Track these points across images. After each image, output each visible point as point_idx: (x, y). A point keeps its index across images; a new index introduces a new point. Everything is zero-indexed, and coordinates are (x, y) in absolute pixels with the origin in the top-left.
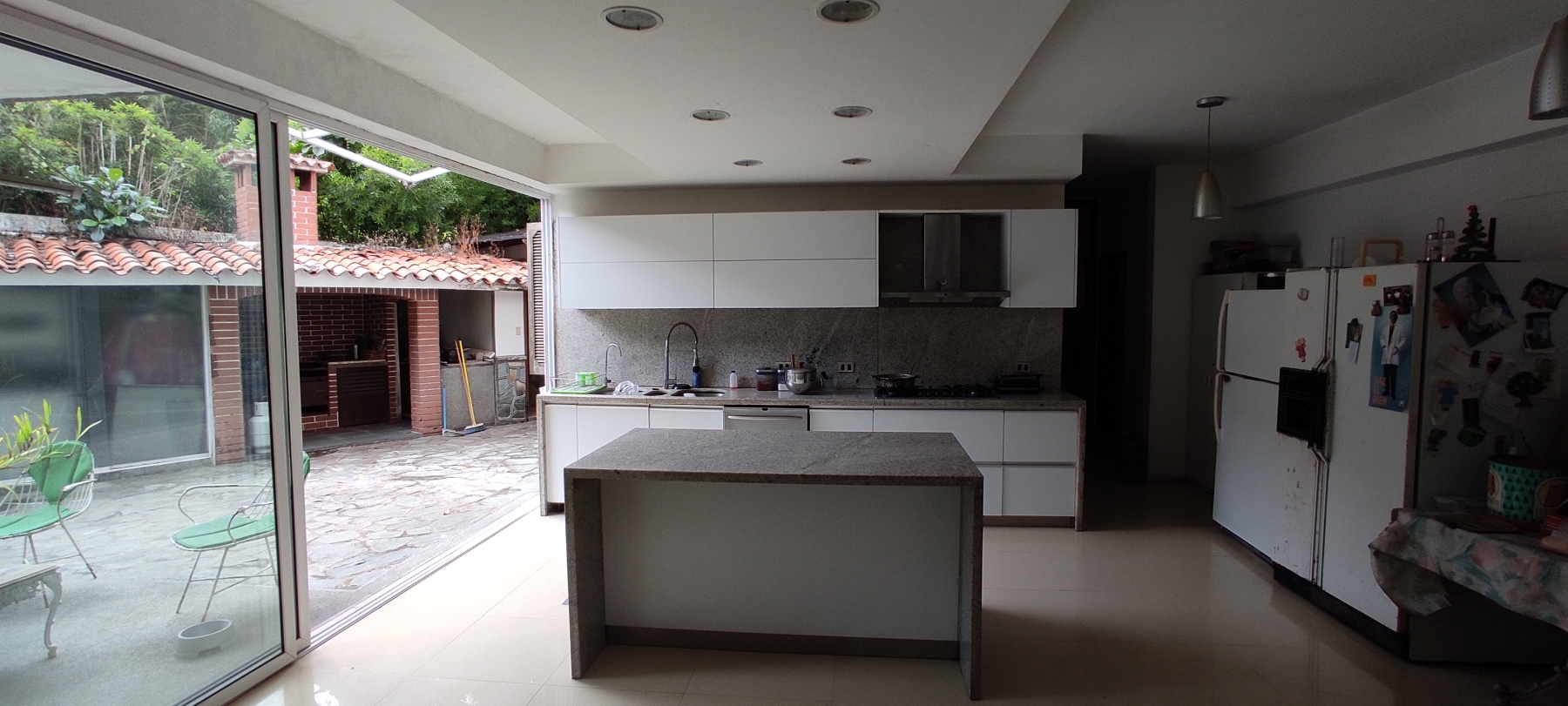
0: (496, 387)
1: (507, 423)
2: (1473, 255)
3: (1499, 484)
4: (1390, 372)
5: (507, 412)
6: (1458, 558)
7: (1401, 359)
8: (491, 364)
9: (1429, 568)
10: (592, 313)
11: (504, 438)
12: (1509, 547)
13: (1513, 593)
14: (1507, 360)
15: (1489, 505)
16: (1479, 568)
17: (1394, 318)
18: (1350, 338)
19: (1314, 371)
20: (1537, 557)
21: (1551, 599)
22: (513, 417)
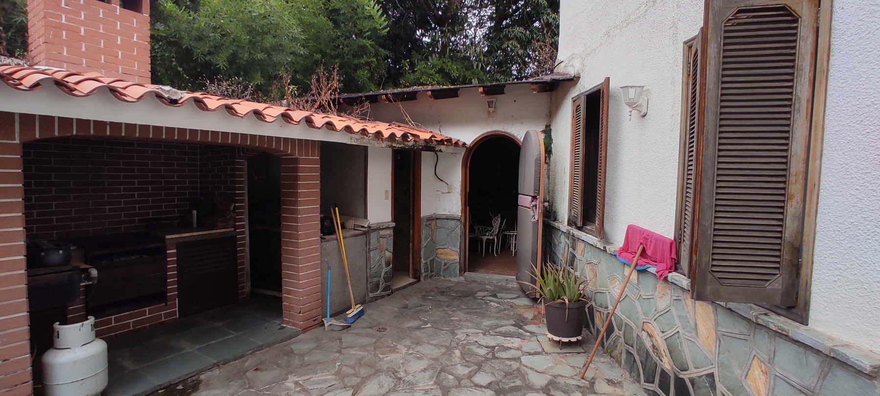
0: (368, 259)
1: (376, 298)
5: (377, 286)
8: (365, 233)
22: (382, 292)
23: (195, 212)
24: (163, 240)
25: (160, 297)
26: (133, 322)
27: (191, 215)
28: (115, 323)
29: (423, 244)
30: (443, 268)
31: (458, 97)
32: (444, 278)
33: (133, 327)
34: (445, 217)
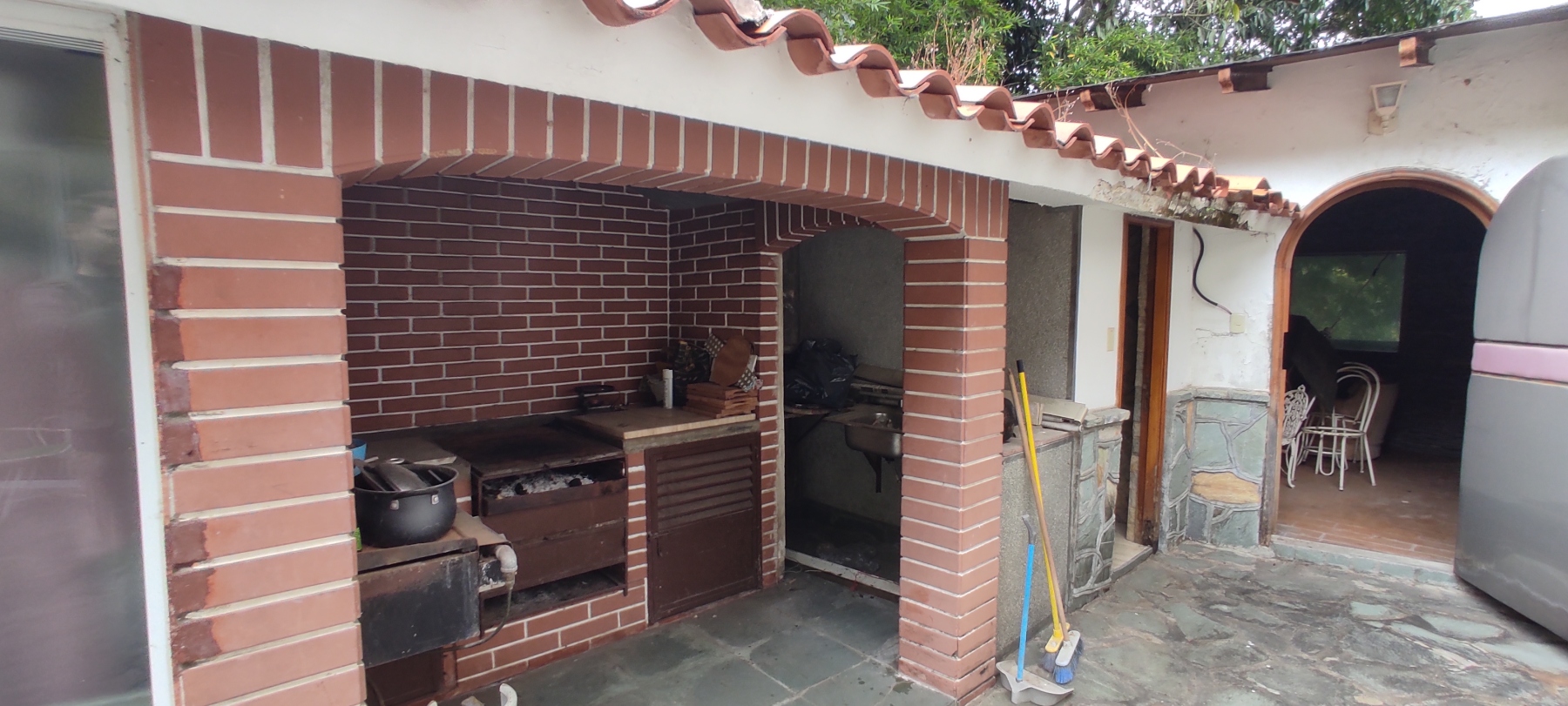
1: (1084, 601)
5: (1088, 570)
8: (1070, 438)
22: (1096, 582)
23: (669, 374)
24: (618, 443)
25: (613, 575)
26: (563, 632)
27: (661, 378)
28: (529, 636)
29: (1169, 460)
30: (1211, 520)
31: (1269, 88)
32: (1213, 547)
33: (563, 645)
34: (1222, 395)
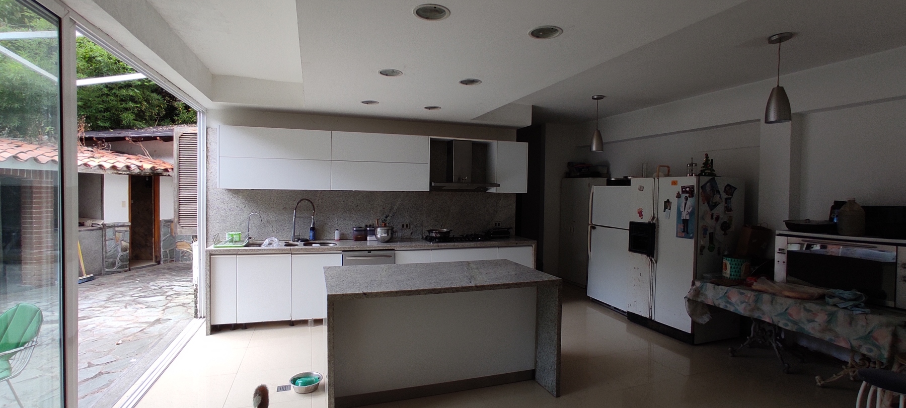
0: (104, 246)
1: (112, 273)
2: (707, 174)
3: (729, 266)
4: (685, 222)
5: (113, 264)
6: (721, 298)
7: (690, 216)
8: (100, 229)
9: (709, 304)
10: (236, 192)
11: (117, 284)
12: (742, 291)
13: (745, 309)
14: (721, 217)
15: (724, 275)
16: (730, 301)
17: (686, 199)
18: (666, 208)
19: (649, 223)
20: (753, 293)
21: (758, 309)
22: (118, 268)
29: (162, 238)
30: (181, 255)
32: (181, 262)
